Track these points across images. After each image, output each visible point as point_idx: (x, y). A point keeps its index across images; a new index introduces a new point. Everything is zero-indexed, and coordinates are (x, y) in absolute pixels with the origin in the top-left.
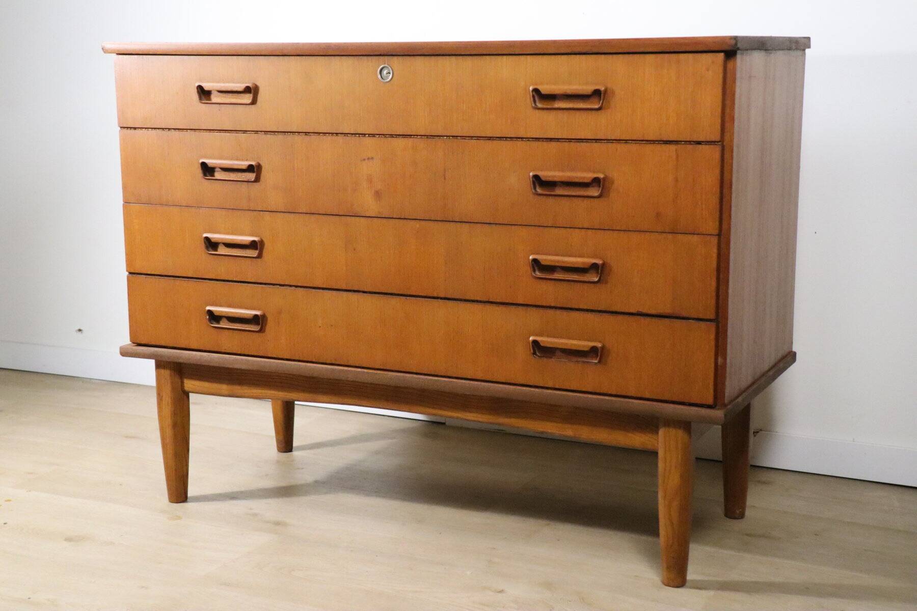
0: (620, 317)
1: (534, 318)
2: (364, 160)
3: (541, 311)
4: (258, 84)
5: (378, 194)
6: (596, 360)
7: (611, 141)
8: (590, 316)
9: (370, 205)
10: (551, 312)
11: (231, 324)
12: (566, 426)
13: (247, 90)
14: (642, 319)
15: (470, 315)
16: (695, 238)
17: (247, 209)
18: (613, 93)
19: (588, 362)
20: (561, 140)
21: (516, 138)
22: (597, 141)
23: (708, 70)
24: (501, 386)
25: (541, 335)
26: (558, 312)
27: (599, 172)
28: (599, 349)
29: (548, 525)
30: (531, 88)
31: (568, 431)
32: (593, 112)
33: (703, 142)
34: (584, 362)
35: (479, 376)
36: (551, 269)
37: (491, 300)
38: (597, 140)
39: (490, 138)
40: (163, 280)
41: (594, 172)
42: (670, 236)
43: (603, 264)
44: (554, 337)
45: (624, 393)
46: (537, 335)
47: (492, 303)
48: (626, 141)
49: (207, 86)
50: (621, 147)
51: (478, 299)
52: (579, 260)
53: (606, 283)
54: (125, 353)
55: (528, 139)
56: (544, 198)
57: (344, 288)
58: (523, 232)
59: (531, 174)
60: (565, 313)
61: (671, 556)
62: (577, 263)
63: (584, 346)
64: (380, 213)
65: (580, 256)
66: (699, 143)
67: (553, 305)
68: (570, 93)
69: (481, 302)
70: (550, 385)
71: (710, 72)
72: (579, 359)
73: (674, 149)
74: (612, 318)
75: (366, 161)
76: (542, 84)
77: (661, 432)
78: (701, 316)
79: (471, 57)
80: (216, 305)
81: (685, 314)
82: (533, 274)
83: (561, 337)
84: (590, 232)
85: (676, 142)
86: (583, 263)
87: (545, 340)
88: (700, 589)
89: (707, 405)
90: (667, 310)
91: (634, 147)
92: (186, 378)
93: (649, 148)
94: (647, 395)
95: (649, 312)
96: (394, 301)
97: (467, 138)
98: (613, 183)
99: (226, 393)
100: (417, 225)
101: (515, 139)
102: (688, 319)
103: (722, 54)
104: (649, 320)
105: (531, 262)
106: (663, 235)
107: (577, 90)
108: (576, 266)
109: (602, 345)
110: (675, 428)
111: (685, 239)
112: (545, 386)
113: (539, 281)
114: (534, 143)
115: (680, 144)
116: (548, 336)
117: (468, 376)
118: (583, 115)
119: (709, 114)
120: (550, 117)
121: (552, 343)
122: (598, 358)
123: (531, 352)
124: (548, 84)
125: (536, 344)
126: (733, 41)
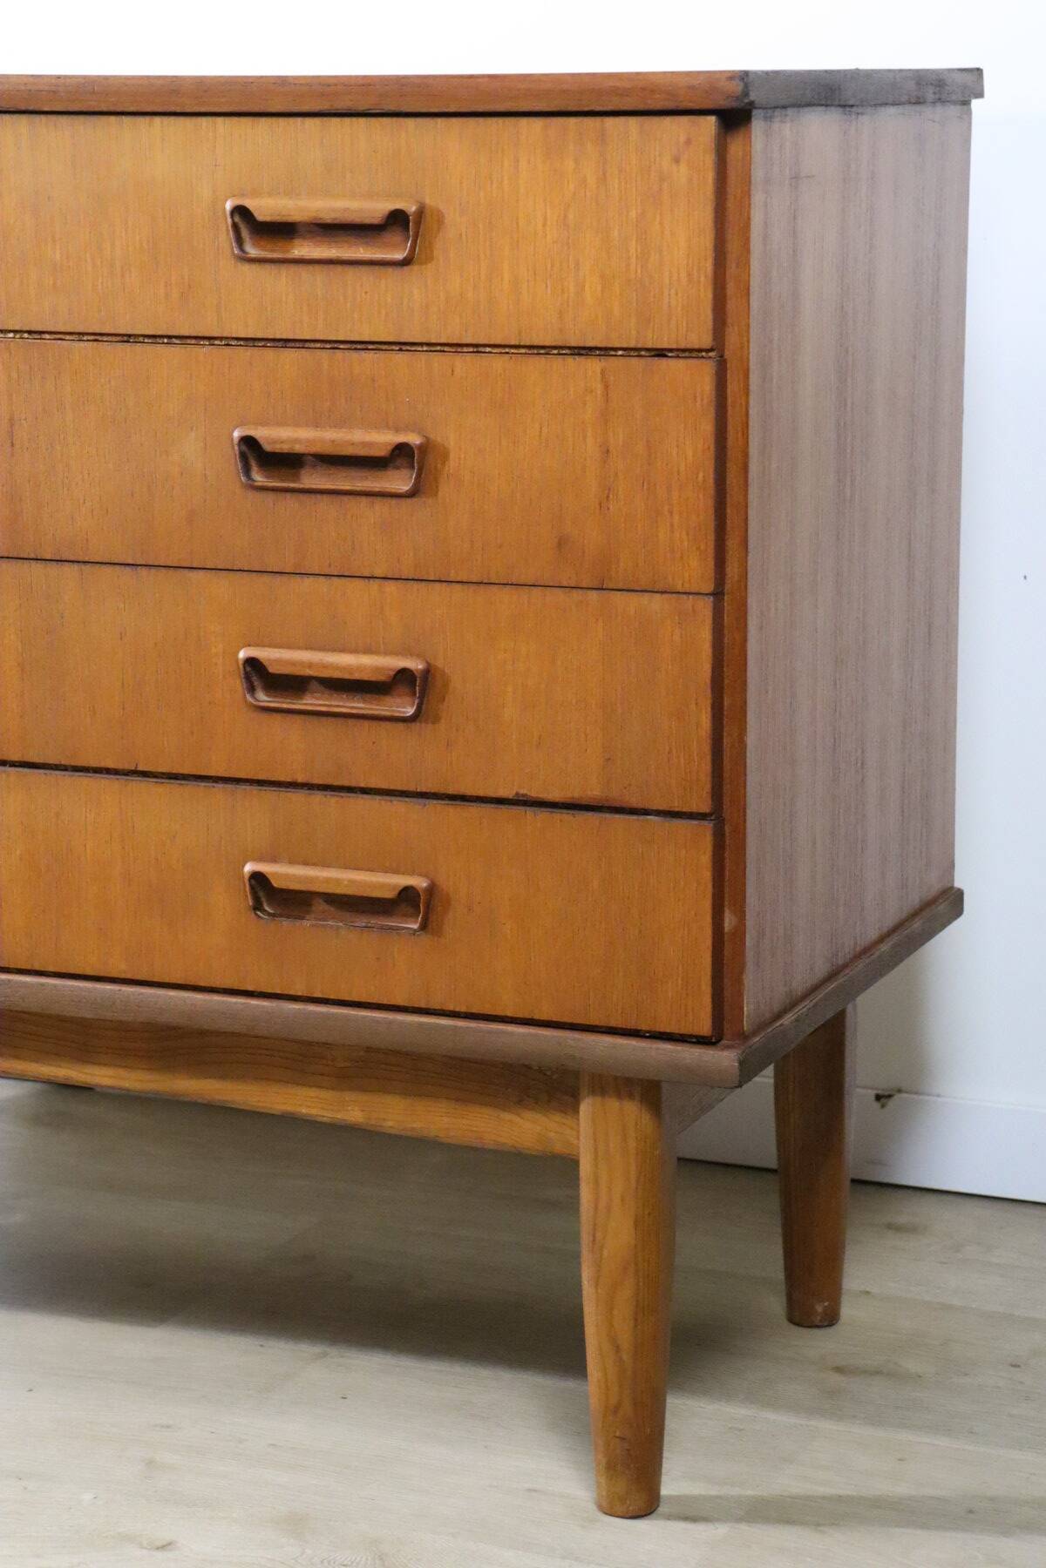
0: (474, 810)
1: (254, 813)
3: (270, 795)
6: (416, 922)
7: (439, 348)
8: (399, 806)
10: (298, 797)
12: (349, 1096)
14: (530, 813)
16: (656, 603)
18: (440, 220)
19: (391, 928)
20: (312, 345)
21: (196, 337)
22: (404, 348)
23: (677, 160)
24: (172, 993)
25: (274, 859)
26: (318, 797)
27: (407, 428)
28: (422, 893)
29: (325, 1355)
30: (229, 206)
31: (352, 1109)
32: (390, 270)
33: (671, 350)
34: (382, 928)
35: (119, 968)
36: (292, 684)
37: (140, 768)
38: (402, 346)
39: (127, 338)
41: (397, 430)
42: (593, 595)
43: (427, 672)
44: (306, 863)
45: (487, 1009)
46: (261, 859)
47: (145, 774)
48: (477, 348)
50: (463, 364)
51: (110, 764)
52: (367, 660)
53: (436, 719)
55: (227, 340)
56: (271, 496)
58: (221, 587)
59: (236, 434)
60: (332, 801)
61: (618, 1434)
62: (360, 668)
63: (382, 886)
65: (368, 651)
66: (661, 353)
67: (300, 779)
68: (329, 221)
70: (299, 990)
71: (683, 167)
72: (374, 921)
73: (599, 371)
74: (453, 812)
76: (255, 193)
77: (586, 1107)
78: (677, 806)
81: (634, 801)
82: (248, 696)
83: (325, 864)
84: (391, 587)
85: (605, 351)
86: (376, 670)
87: (283, 873)
88: (694, 1519)
89: (696, 1037)
90: (593, 790)
91: (498, 363)
93: (534, 367)
94: (547, 1014)
95: (547, 795)
97: (68, 337)
98: (445, 456)
101: (193, 341)
102: (646, 812)
103: (712, 119)
104: (543, 815)
105: (241, 663)
106: (576, 595)
107: (346, 210)
108: (357, 676)
109: (429, 882)
110: (619, 1096)
111: (631, 603)
112: (286, 992)
113: (264, 716)
114: (245, 354)
115: (616, 355)
116: (292, 862)
117: (89, 972)
118: (365, 274)
119: (683, 275)
120: (278, 282)
121: (300, 879)
122: (419, 917)
123: (249, 902)
124: (272, 194)
125: (259, 882)
126: (738, 84)
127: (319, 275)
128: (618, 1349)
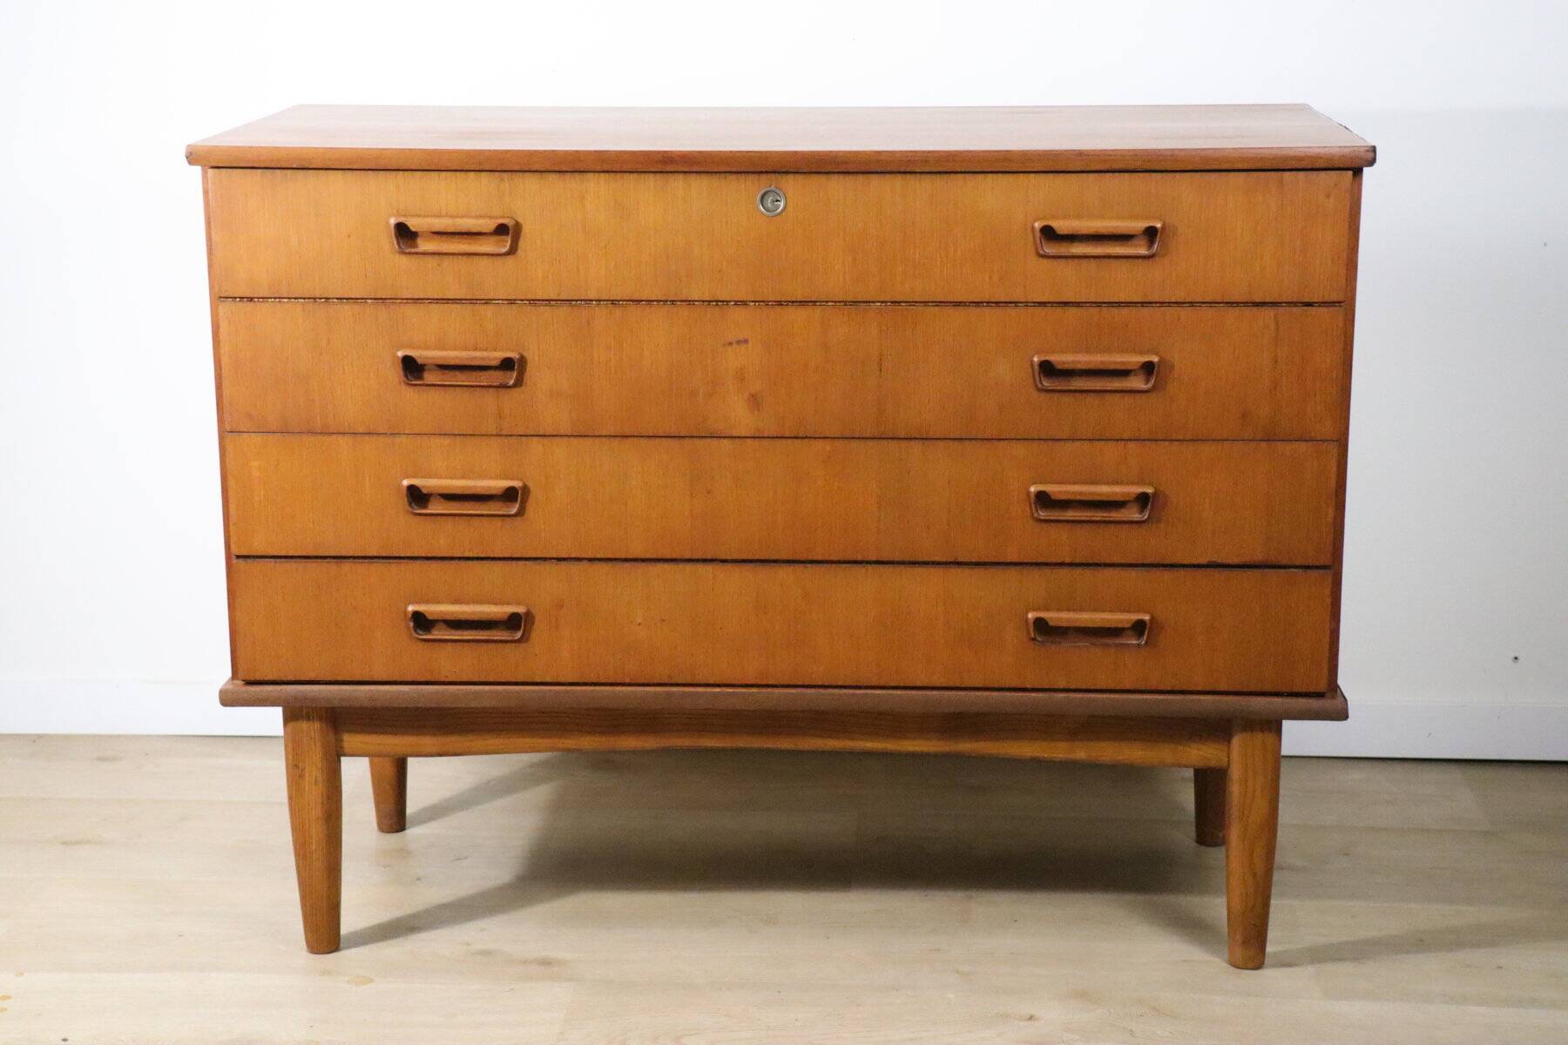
0: (1182, 572)
1: (1035, 584)
2: (730, 344)
3: (1047, 571)
4: (520, 220)
5: (755, 401)
7: (1170, 305)
8: (1133, 574)
9: (739, 416)
10: (1064, 571)
11: (453, 632)
12: (1077, 744)
13: (501, 230)
14: (1216, 573)
15: (921, 588)
16: (1303, 446)
17: (494, 433)
18: (1175, 231)
19: (1123, 644)
20: (1084, 305)
21: (1006, 303)
22: (1146, 305)
23: (1328, 196)
24: (977, 693)
25: (1047, 609)
26: (1077, 571)
27: (1149, 352)
28: (1147, 622)
30: (1037, 225)
31: (1080, 752)
32: (1140, 261)
33: (1316, 303)
34: (1117, 645)
35: (938, 680)
36: (1065, 504)
37: (960, 560)
38: (1143, 304)
39: (958, 304)
40: (312, 566)
41: (1141, 353)
42: (1264, 444)
43: (1155, 494)
44: (1068, 610)
45: (1183, 688)
46: (1039, 609)
47: (959, 564)
48: (1192, 304)
49: (413, 224)
51: (937, 559)
52: (1117, 489)
53: (1159, 521)
54: (228, 700)
55: (1026, 304)
56: (1056, 396)
57: (687, 556)
58: (1020, 450)
59: (1036, 359)
60: (1088, 573)
62: (1113, 493)
63: (1125, 621)
64: (759, 431)
65: (1117, 483)
66: (1309, 304)
67: (1067, 560)
68: (1105, 233)
69: (939, 563)
70: (1062, 684)
71: (1332, 199)
72: (1106, 641)
73: (1272, 316)
74: (1167, 576)
75: (735, 345)
76: (1054, 217)
77: (1237, 739)
78: (1311, 562)
79: (929, 176)
80: (428, 602)
81: (1283, 561)
82: (1035, 514)
83: (1081, 610)
84: (1132, 445)
85: (1274, 304)
86: (1124, 494)
87: (1054, 617)
88: (1290, 965)
89: (1315, 693)
90: (1258, 556)
91: (1208, 313)
92: (350, 731)
93: (1233, 312)
94: (1223, 687)
95: (1230, 561)
96: (783, 572)
97: (918, 304)
98: (1172, 368)
99: (434, 750)
100: (827, 446)
101: (1004, 305)
102: (1290, 567)
103: (1351, 173)
104: (1226, 573)
105: (1032, 496)
106: (1253, 445)
107: (1118, 227)
108: (1111, 499)
109: (1151, 617)
110: (1262, 730)
111: (1287, 448)
112: (1050, 688)
113: (1044, 525)
114: (1039, 310)
115: (1281, 306)
116: (1059, 610)
117: (918, 684)
118: (1124, 266)
119: (1329, 262)
120: (1067, 270)
121: (1068, 620)
122: (1145, 637)
123: (1033, 636)
124: (1065, 217)
125: (1040, 624)
126: (1370, 155)
127: (1093, 263)
128: (1255, 875)
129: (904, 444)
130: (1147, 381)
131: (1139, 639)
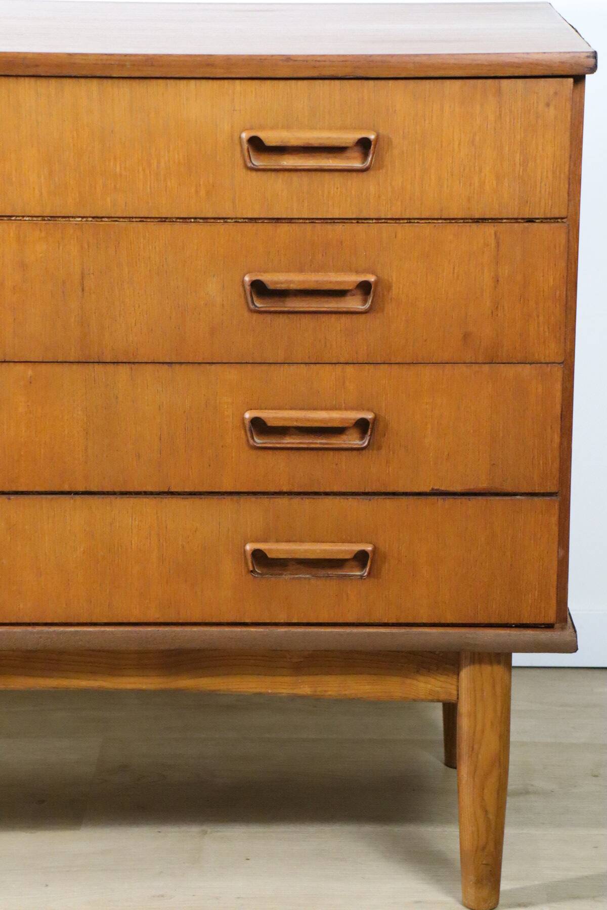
0: (404, 500)
1: (253, 514)
3: (265, 501)
7: (386, 221)
8: (351, 502)
10: (283, 501)
14: (440, 501)
16: (526, 371)
18: (390, 142)
19: (345, 576)
20: (297, 221)
21: (214, 218)
22: (360, 221)
23: (548, 105)
24: (195, 629)
25: (265, 541)
26: (296, 500)
28: (369, 553)
30: (245, 136)
32: (354, 174)
33: (538, 219)
35: (154, 615)
36: (283, 431)
37: (172, 490)
38: (359, 220)
39: (163, 220)
41: (357, 272)
42: (486, 368)
43: (375, 419)
44: (289, 541)
45: (410, 620)
46: (257, 540)
48: (409, 220)
50: (404, 231)
51: (149, 488)
52: (336, 415)
53: (379, 448)
55: (236, 220)
56: (268, 318)
58: (231, 374)
59: (247, 279)
60: (307, 502)
61: (484, 862)
62: (331, 420)
63: (345, 552)
65: (339, 409)
66: (531, 220)
67: (285, 489)
68: (316, 145)
69: (151, 493)
70: (282, 618)
71: (552, 108)
72: (330, 572)
73: (493, 232)
74: (389, 504)
76: (262, 128)
77: (466, 673)
78: (537, 489)
79: (128, 81)
81: (509, 488)
82: (251, 442)
83: (302, 541)
84: (350, 369)
85: (494, 220)
86: (343, 420)
87: (275, 549)
89: (543, 624)
90: (483, 484)
91: (426, 229)
93: (452, 231)
94: (450, 619)
95: (451, 489)
97: (121, 220)
98: (389, 288)
100: (29, 371)
101: (212, 221)
102: (515, 494)
103: (571, 80)
104: (450, 501)
105: (247, 423)
106: (475, 367)
107: (329, 138)
108: (330, 425)
109: (373, 547)
110: (491, 663)
111: (509, 371)
112: (273, 621)
113: (261, 453)
114: (249, 227)
115: (502, 222)
116: (277, 541)
117: (133, 620)
118: (337, 178)
119: (550, 175)
120: (278, 183)
121: (287, 551)
122: (368, 569)
123: (251, 569)
124: (273, 128)
125: (258, 555)
126: (592, 61)
127: (305, 178)
128: (486, 812)
129: (111, 368)
130: (365, 301)
131: (362, 570)
